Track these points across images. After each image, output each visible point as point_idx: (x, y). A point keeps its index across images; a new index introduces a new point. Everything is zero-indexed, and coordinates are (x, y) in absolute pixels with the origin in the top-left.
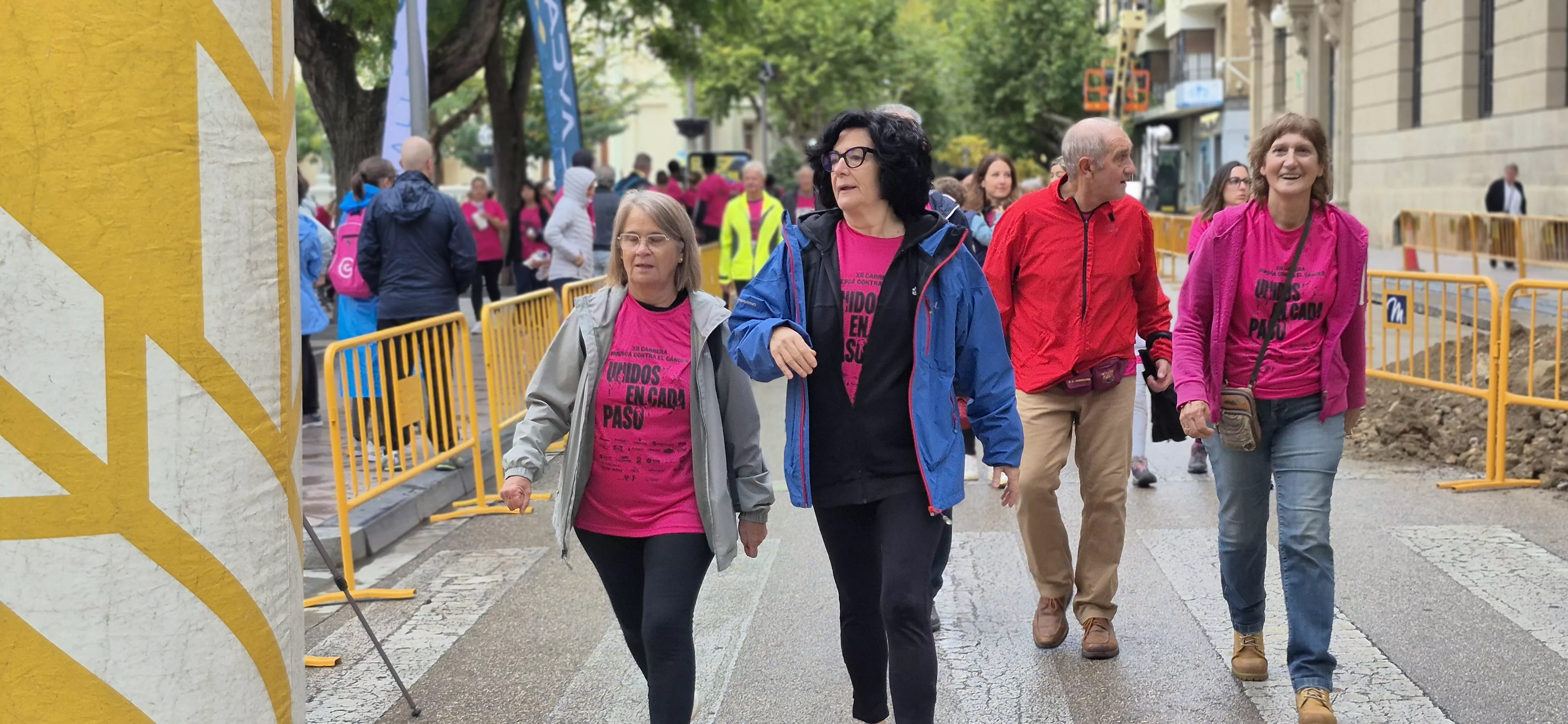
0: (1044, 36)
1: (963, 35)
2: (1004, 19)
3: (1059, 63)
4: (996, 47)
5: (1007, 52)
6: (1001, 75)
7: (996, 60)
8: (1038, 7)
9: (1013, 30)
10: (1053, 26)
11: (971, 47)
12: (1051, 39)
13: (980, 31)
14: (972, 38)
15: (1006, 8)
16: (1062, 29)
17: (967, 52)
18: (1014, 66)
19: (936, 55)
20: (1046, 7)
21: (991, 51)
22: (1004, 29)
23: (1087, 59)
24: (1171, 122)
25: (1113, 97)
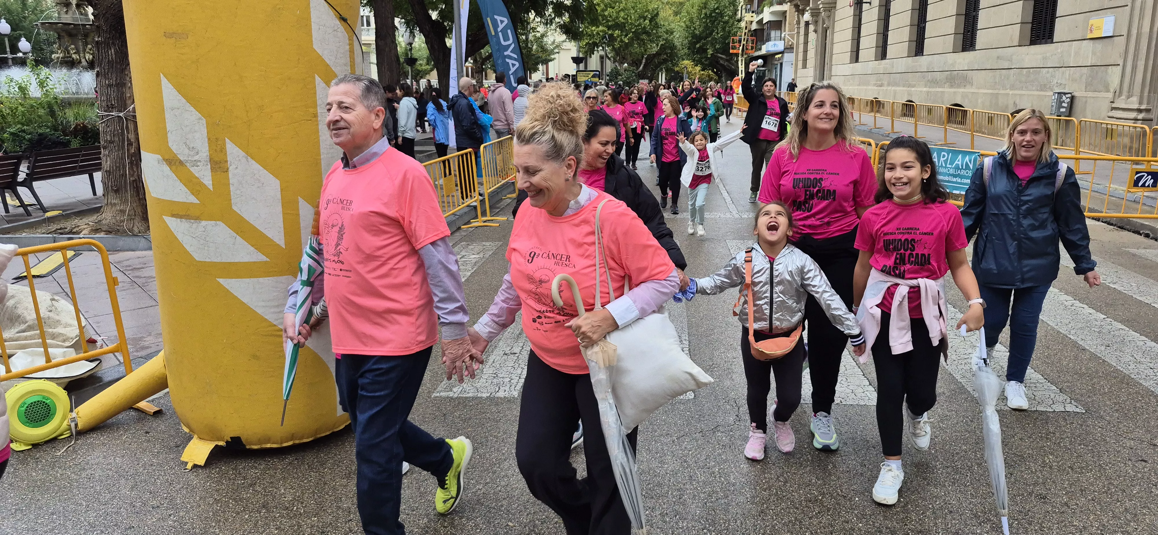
0: (716, 23)
2: (701, 16)
3: (721, 34)
4: (697, 28)
5: (701, 29)
6: (699, 38)
8: (714, 11)
9: (704, 20)
10: (719, 19)
14: (688, 23)
15: (702, 12)
16: (723, 20)
17: (686, 29)
19: (674, 30)
24: (763, 57)
25: (741, 48)
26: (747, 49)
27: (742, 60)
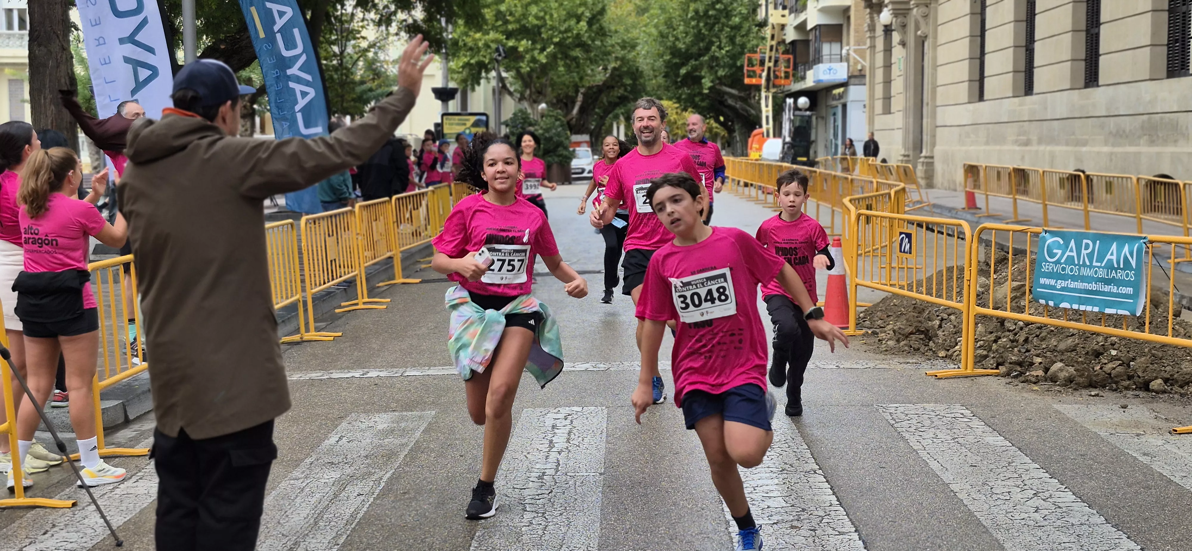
0: (716, 28)
1: (656, 26)
2: (687, 15)
3: (727, 49)
4: (680, 36)
5: (688, 40)
6: (685, 57)
7: (681, 45)
8: (713, 5)
9: (693, 23)
10: (723, 20)
11: (662, 35)
12: (721, 30)
13: (669, 23)
14: (663, 28)
15: (689, 7)
16: (730, 23)
17: (660, 39)
18: (694, 50)
19: (638, 41)
20: (718, 6)
21: (677, 39)
22: (687, 23)
23: (749, 46)
24: (810, 93)
25: (764, 74)
26: (776, 77)
27: (767, 98)
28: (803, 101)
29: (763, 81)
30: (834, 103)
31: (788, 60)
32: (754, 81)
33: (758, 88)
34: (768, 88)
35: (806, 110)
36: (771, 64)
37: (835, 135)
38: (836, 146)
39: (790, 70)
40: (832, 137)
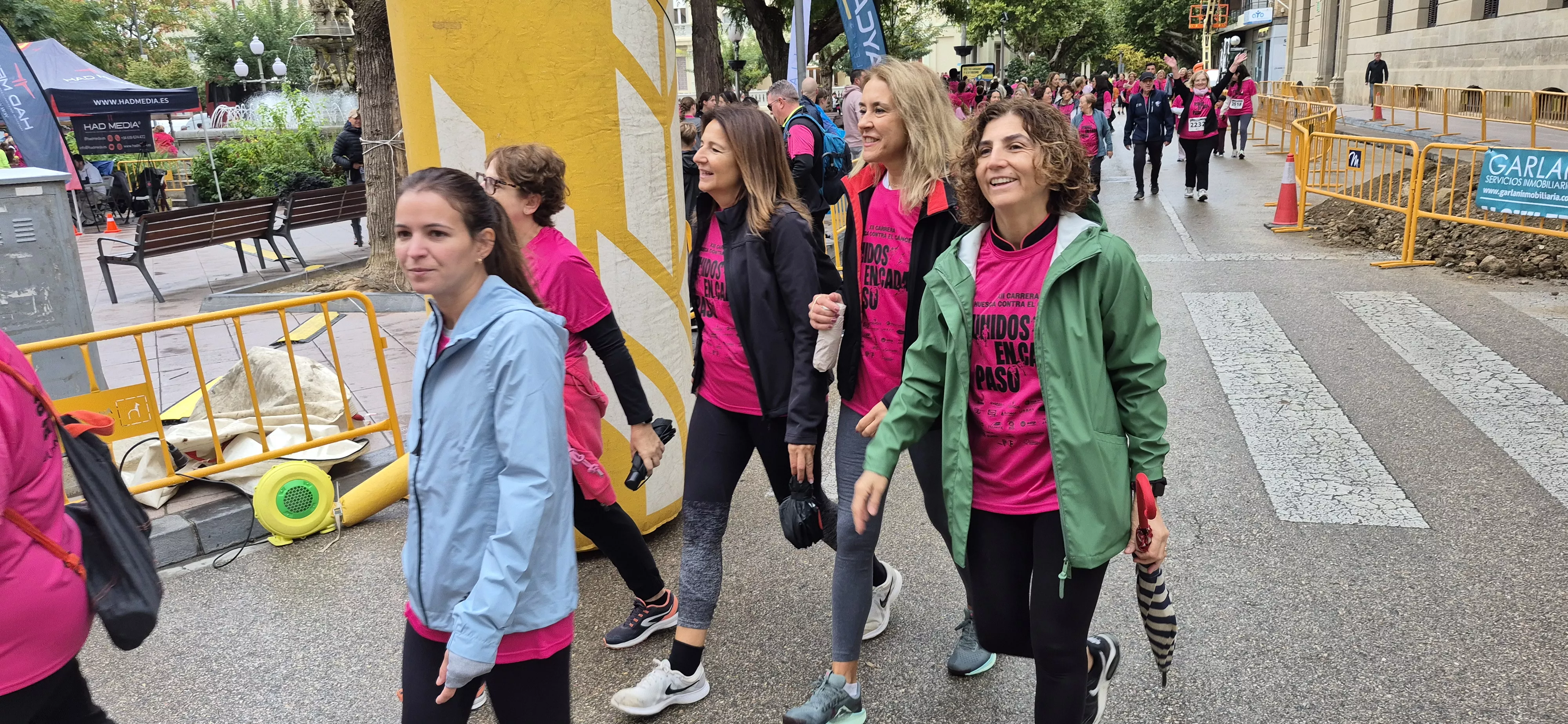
3: (1176, 2)
6: (1141, 10)
24: (1242, 34)
25: (1206, 20)
26: (1215, 21)
27: (1207, 39)
28: (1235, 39)
29: (1205, 26)
30: (1260, 39)
31: (1224, 9)
32: (1196, 26)
33: (1199, 31)
34: (1208, 31)
35: (1239, 46)
36: (1212, 12)
37: (1260, 66)
38: (1260, 72)
39: (1226, 16)
40: (1256, 66)
